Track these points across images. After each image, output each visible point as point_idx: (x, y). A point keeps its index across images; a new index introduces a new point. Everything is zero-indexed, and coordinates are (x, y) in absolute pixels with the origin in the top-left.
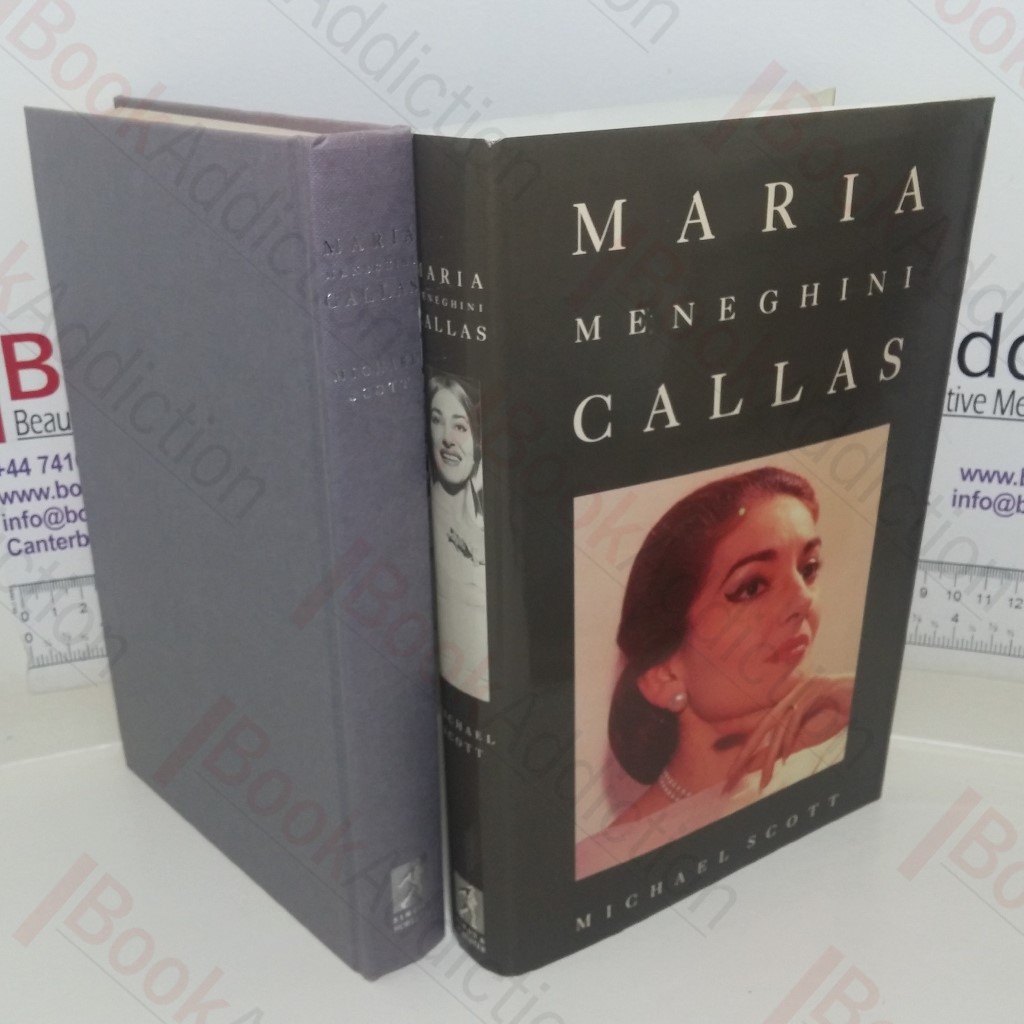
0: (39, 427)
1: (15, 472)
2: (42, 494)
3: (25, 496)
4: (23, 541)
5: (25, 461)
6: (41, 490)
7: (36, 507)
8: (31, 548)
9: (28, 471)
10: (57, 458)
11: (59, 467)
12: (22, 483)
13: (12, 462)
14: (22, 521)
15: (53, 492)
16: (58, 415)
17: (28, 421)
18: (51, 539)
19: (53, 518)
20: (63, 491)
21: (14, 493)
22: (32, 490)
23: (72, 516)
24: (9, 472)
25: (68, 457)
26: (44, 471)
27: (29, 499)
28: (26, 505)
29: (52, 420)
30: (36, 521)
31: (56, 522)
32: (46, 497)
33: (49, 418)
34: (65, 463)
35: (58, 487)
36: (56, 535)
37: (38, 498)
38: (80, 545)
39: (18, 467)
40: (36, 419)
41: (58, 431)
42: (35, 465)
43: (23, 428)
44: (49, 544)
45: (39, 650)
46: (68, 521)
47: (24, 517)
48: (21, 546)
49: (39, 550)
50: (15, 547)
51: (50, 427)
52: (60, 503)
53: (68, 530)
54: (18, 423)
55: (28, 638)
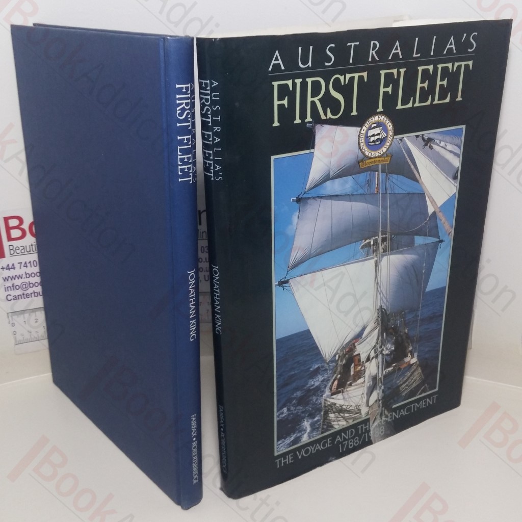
0: (18, 251)
1: (9, 269)
2: (20, 277)
3: (13, 278)
4: (13, 295)
5: (13, 265)
6: (19, 276)
7: (18, 282)
8: (16, 298)
9: (14, 268)
10: (26, 263)
11: (27, 266)
12: (12, 273)
13: (8, 265)
14: (12, 288)
15: (24, 276)
16: (26, 246)
17: (14, 249)
18: (23, 294)
19: (24, 286)
20: (28, 275)
21: (9, 277)
22: (16, 276)
23: (31, 285)
24: (7, 269)
25: (30, 262)
26: (20, 268)
27: (15, 279)
28: (14, 281)
29: (24, 249)
30: (17, 287)
31: (26, 288)
32: (21, 278)
33: (22, 248)
34: (28, 265)
35: (26, 274)
36: (26, 292)
37: (18, 278)
38: (35, 296)
39: (10, 267)
40: (17, 248)
41: (26, 253)
42: (17, 266)
43: (12, 252)
44: (22, 296)
45: (19, 338)
46: (30, 287)
47: (13, 286)
48: (12, 297)
49: (19, 299)
50: (9, 298)
51: (23, 251)
52: (27, 280)
53: (30, 291)
54: (10, 250)
55: (15, 333)
